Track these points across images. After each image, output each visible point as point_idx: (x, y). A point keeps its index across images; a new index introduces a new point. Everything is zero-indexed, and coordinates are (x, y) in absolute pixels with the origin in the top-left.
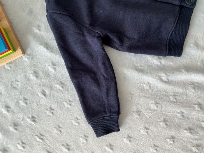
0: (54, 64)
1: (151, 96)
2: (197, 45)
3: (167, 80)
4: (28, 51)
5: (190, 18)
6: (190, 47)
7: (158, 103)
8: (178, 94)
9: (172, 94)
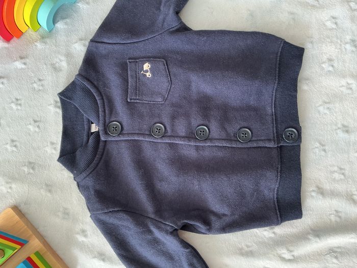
2: (322, 192)
3: (292, 258)
5: (299, 159)
6: (312, 196)
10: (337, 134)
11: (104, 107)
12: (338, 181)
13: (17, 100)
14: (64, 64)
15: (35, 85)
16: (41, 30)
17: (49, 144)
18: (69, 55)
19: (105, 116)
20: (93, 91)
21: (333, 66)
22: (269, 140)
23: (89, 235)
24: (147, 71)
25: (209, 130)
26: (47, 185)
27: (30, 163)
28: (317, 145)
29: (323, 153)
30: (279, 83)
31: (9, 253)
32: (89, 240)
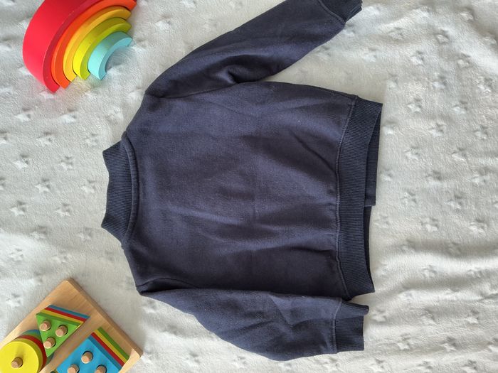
0: (194, 355)
2: (413, 246)
3: (383, 319)
4: (148, 347)
7: (382, 362)
8: (409, 336)
9: (400, 338)
10: (427, 181)
12: (430, 234)
13: (68, 158)
14: (120, 116)
15: (88, 141)
16: (91, 77)
18: (124, 106)
21: (420, 107)
23: (158, 306)
26: (107, 253)
27: (87, 229)
28: (407, 194)
29: (413, 204)
32: (158, 311)
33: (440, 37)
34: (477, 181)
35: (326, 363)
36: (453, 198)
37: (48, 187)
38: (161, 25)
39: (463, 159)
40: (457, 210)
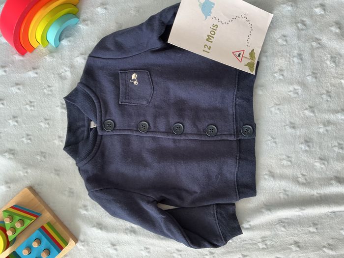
0: (113, 245)
1: (235, 250)
2: (272, 175)
4: (81, 237)
6: (265, 179)
7: (246, 256)
8: (267, 239)
9: (260, 240)
10: (285, 129)
11: (101, 109)
12: (286, 167)
13: (31, 102)
14: (68, 74)
15: (45, 91)
16: (49, 46)
17: (57, 138)
18: (72, 67)
19: (101, 116)
20: (92, 95)
21: (283, 75)
22: (231, 135)
23: (89, 209)
24: (134, 80)
25: (183, 126)
26: (56, 170)
27: (42, 153)
28: (270, 138)
29: (274, 145)
30: (238, 90)
31: (28, 222)
32: (90, 213)
33: (300, 25)
34: (321, 130)
35: (207, 255)
36: (303, 142)
37: (17, 122)
38: (100, 10)
39: (312, 114)
40: (306, 150)
